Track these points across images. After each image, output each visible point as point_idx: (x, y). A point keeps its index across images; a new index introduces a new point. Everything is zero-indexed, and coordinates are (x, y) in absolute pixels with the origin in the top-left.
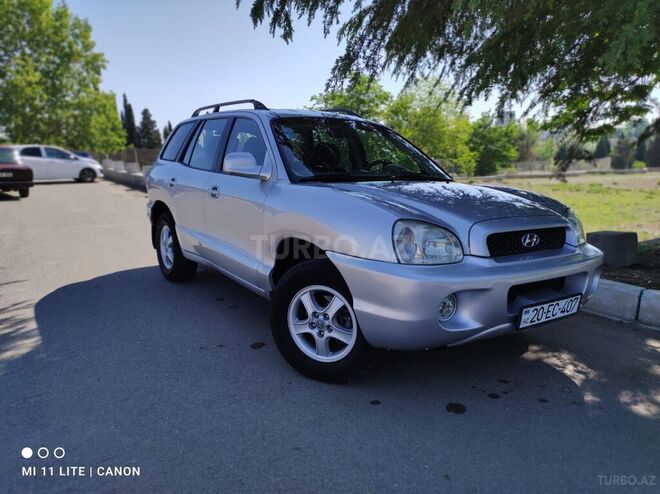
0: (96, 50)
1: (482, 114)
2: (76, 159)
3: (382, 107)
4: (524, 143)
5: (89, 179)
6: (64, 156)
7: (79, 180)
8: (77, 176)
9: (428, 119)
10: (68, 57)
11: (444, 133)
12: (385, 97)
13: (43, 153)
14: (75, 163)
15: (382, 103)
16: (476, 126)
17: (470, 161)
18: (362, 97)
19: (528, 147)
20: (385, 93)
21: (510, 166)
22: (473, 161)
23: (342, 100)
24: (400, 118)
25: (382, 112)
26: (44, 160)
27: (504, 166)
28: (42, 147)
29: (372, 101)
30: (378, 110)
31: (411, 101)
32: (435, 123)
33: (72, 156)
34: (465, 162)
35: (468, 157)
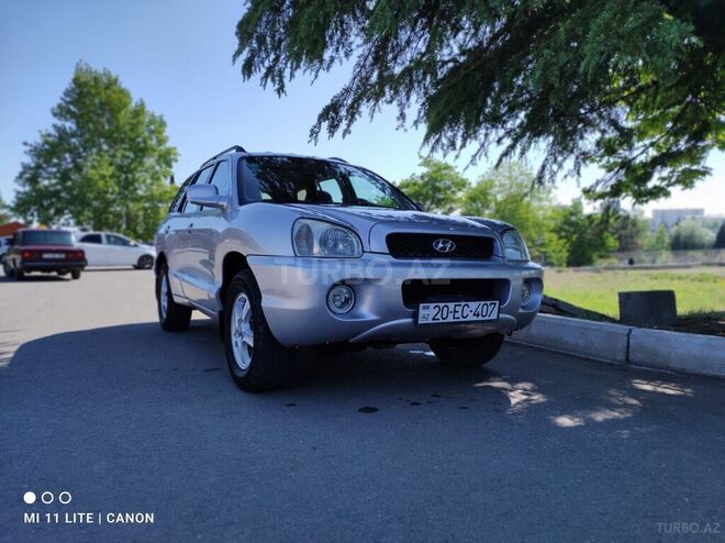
0: (169, 144)
1: (573, 200)
2: (136, 246)
3: (460, 194)
4: (627, 232)
5: (147, 266)
6: (125, 243)
7: (137, 267)
8: (136, 262)
9: (509, 206)
10: (141, 151)
11: (527, 219)
12: (463, 184)
13: (104, 239)
14: (135, 249)
15: (460, 190)
16: (567, 213)
17: (560, 251)
18: (438, 184)
19: (631, 237)
20: (462, 180)
21: (609, 257)
22: (564, 250)
23: (416, 188)
24: (480, 205)
25: (460, 199)
26: (104, 247)
27: (601, 257)
28: (103, 234)
29: (449, 188)
30: (455, 198)
31: (491, 187)
32: (516, 209)
33: (132, 243)
34: (554, 251)
35: (558, 247)
